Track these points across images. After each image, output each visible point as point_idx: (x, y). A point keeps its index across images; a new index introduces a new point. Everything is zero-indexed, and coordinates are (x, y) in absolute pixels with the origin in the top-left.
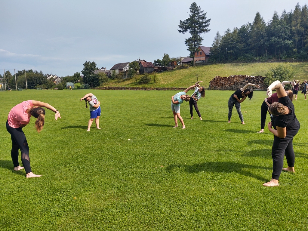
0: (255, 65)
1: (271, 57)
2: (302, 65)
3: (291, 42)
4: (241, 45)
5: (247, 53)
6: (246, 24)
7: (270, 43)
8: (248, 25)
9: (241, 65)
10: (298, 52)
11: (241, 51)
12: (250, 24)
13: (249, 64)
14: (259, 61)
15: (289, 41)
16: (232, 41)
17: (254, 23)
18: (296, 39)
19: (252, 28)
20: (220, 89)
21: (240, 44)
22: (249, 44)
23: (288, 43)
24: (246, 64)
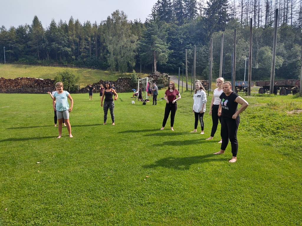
0: (38, 67)
1: (53, 61)
2: (81, 70)
3: (70, 49)
4: (21, 46)
5: (28, 55)
6: (24, 25)
7: (51, 48)
8: (26, 27)
9: (23, 67)
10: (76, 59)
11: (21, 52)
12: (28, 26)
13: (33, 67)
14: (42, 64)
15: (68, 49)
16: (10, 40)
17: (32, 26)
18: (74, 47)
19: (31, 30)
20: (6, 93)
21: (19, 45)
22: (30, 46)
23: (67, 50)
24: (29, 66)
